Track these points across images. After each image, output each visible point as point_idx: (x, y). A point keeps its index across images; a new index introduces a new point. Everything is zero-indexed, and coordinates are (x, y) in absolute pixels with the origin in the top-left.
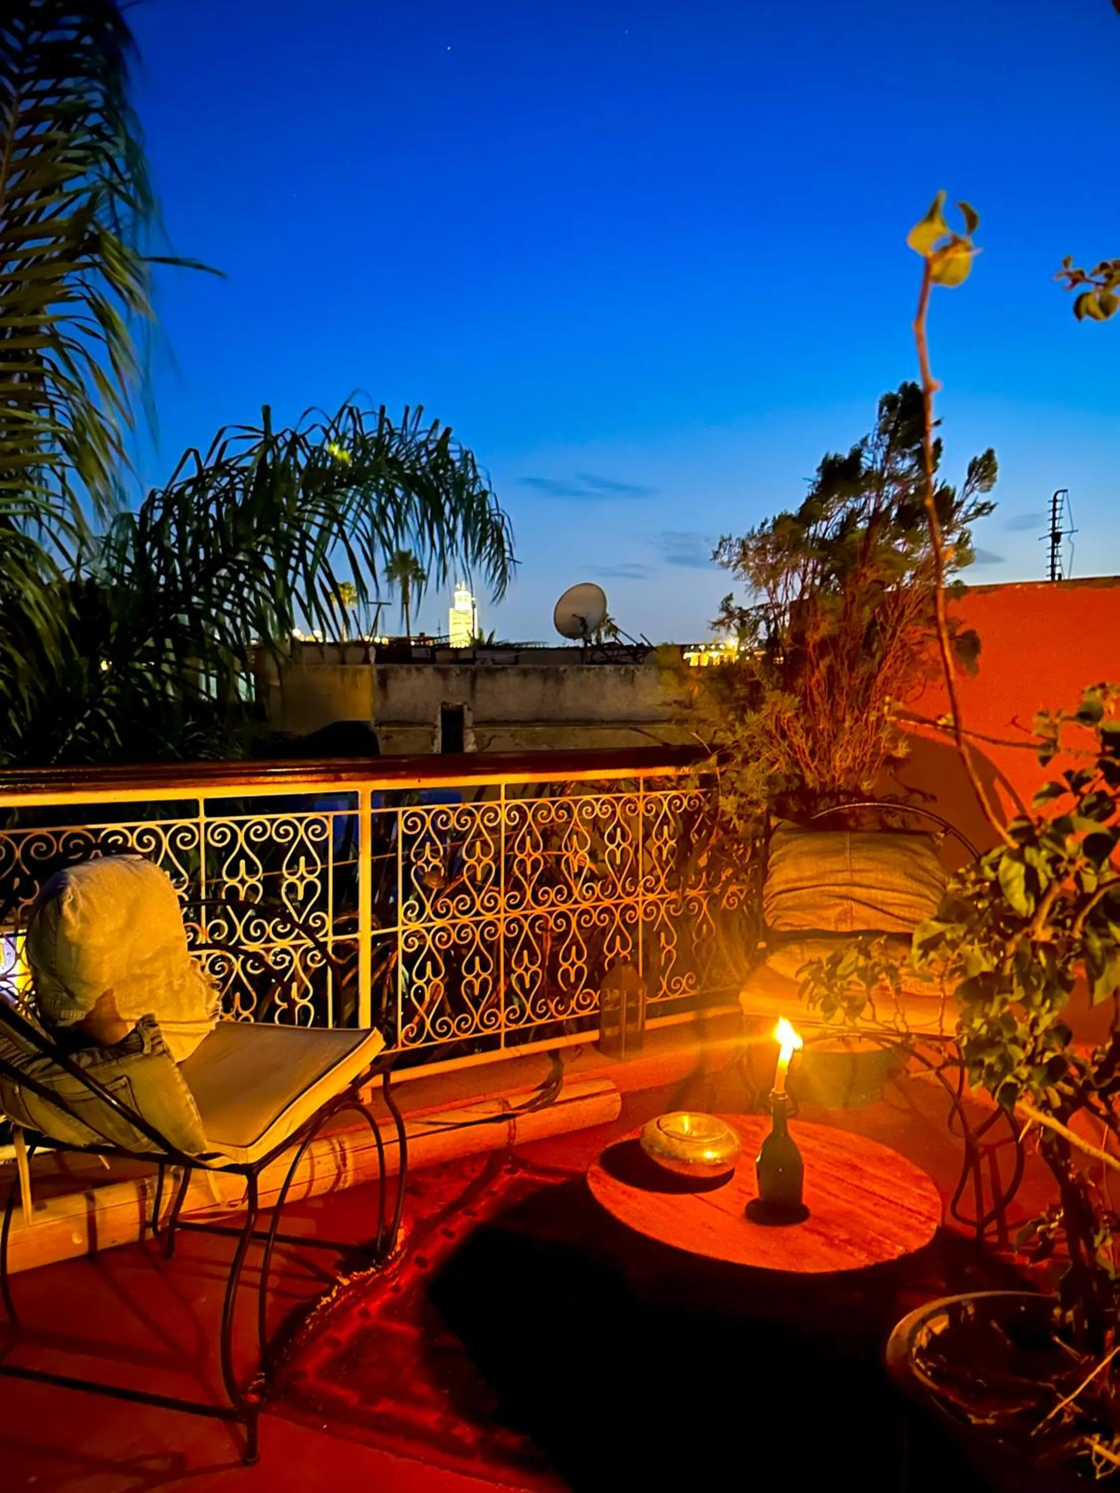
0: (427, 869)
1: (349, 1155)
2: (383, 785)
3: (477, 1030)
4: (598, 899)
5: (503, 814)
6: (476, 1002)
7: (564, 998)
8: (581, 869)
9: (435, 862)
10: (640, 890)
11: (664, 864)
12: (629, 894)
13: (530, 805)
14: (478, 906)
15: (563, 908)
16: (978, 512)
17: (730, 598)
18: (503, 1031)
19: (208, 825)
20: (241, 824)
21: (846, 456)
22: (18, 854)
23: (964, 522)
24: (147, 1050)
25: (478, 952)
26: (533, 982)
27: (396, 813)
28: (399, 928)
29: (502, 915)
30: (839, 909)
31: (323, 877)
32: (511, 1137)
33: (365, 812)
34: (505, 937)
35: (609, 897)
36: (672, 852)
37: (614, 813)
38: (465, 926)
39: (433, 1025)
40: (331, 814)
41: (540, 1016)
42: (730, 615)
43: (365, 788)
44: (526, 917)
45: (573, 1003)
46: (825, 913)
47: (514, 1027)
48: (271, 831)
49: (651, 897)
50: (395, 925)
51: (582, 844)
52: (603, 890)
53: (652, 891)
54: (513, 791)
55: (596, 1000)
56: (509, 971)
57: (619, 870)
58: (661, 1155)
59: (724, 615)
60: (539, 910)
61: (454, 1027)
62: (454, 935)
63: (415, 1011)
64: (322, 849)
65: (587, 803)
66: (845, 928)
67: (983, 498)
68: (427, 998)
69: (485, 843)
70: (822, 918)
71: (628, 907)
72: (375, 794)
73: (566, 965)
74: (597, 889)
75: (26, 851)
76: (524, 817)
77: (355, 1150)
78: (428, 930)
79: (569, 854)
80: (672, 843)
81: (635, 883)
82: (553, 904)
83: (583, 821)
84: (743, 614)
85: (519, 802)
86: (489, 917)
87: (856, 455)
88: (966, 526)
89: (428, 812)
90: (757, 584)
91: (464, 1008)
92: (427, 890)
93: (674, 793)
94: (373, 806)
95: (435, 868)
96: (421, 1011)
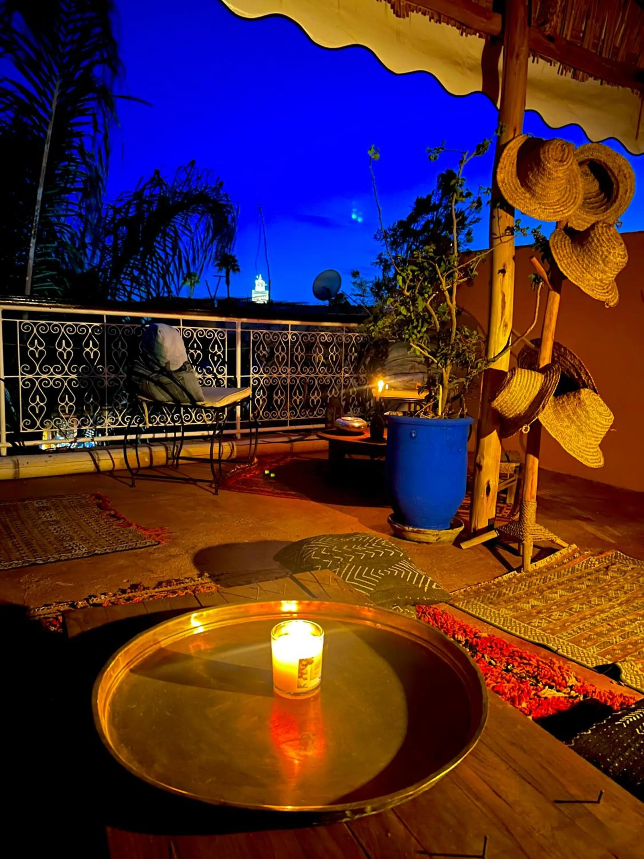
0: (261, 355)
1: (235, 447)
2: (245, 320)
3: (279, 418)
4: (326, 374)
5: (290, 337)
6: (279, 407)
7: (312, 410)
8: (320, 361)
9: (264, 352)
10: (343, 372)
11: (352, 363)
12: (338, 373)
13: (300, 334)
14: (280, 371)
15: (312, 375)
16: (475, 222)
17: (381, 255)
18: (289, 419)
19: (183, 329)
20: (195, 330)
21: (425, 198)
22: (120, 333)
23: (470, 225)
24: (187, 370)
25: (280, 388)
26: (300, 402)
27: (250, 332)
28: (251, 376)
29: (289, 376)
30: (410, 365)
31: (224, 353)
32: (292, 448)
33: (239, 330)
34: (290, 385)
35: (330, 373)
36: (355, 359)
37: (333, 340)
38: (275, 378)
39: (263, 413)
40: (226, 330)
41: (303, 416)
42: (381, 261)
43: (238, 321)
44: (298, 377)
45: (315, 413)
46: (406, 367)
47: (293, 418)
48: (205, 334)
49: (347, 375)
50: (249, 374)
51: (320, 351)
52: (328, 370)
53: (347, 373)
54: (294, 328)
55: (324, 412)
56: (291, 398)
57: (334, 363)
58: (342, 425)
59: (378, 261)
60: (303, 375)
61: (270, 415)
62: (271, 381)
63: (257, 408)
64: (223, 342)
65: (323, 335)
66: (412, 371)
67: (477, 216)
68: (261, 403)
69: (283, 348)
70: (405, 369)
71: (338, 378)
72: (242, 323)
73: (313, 398)
74: (326, 370)
75: (123, 332)
76: (298, 339)
77: (237, 445)
78: (261, 378)
79: (315, 355)
80: (356, 354)
81: (341, 369)
82: (308, 374)
83: (321, 343)
84: (386, 261)
85: (296, 332)
86: (284, 376)
87: (429, 197)
88: (471, 226)
89: (262, 332)
90: (392, 249)
91: (274, 409)
92: (261, 363)
93: (357, 334)
94: (242, 328)
95: (264, 354)
96: (259, 408)
